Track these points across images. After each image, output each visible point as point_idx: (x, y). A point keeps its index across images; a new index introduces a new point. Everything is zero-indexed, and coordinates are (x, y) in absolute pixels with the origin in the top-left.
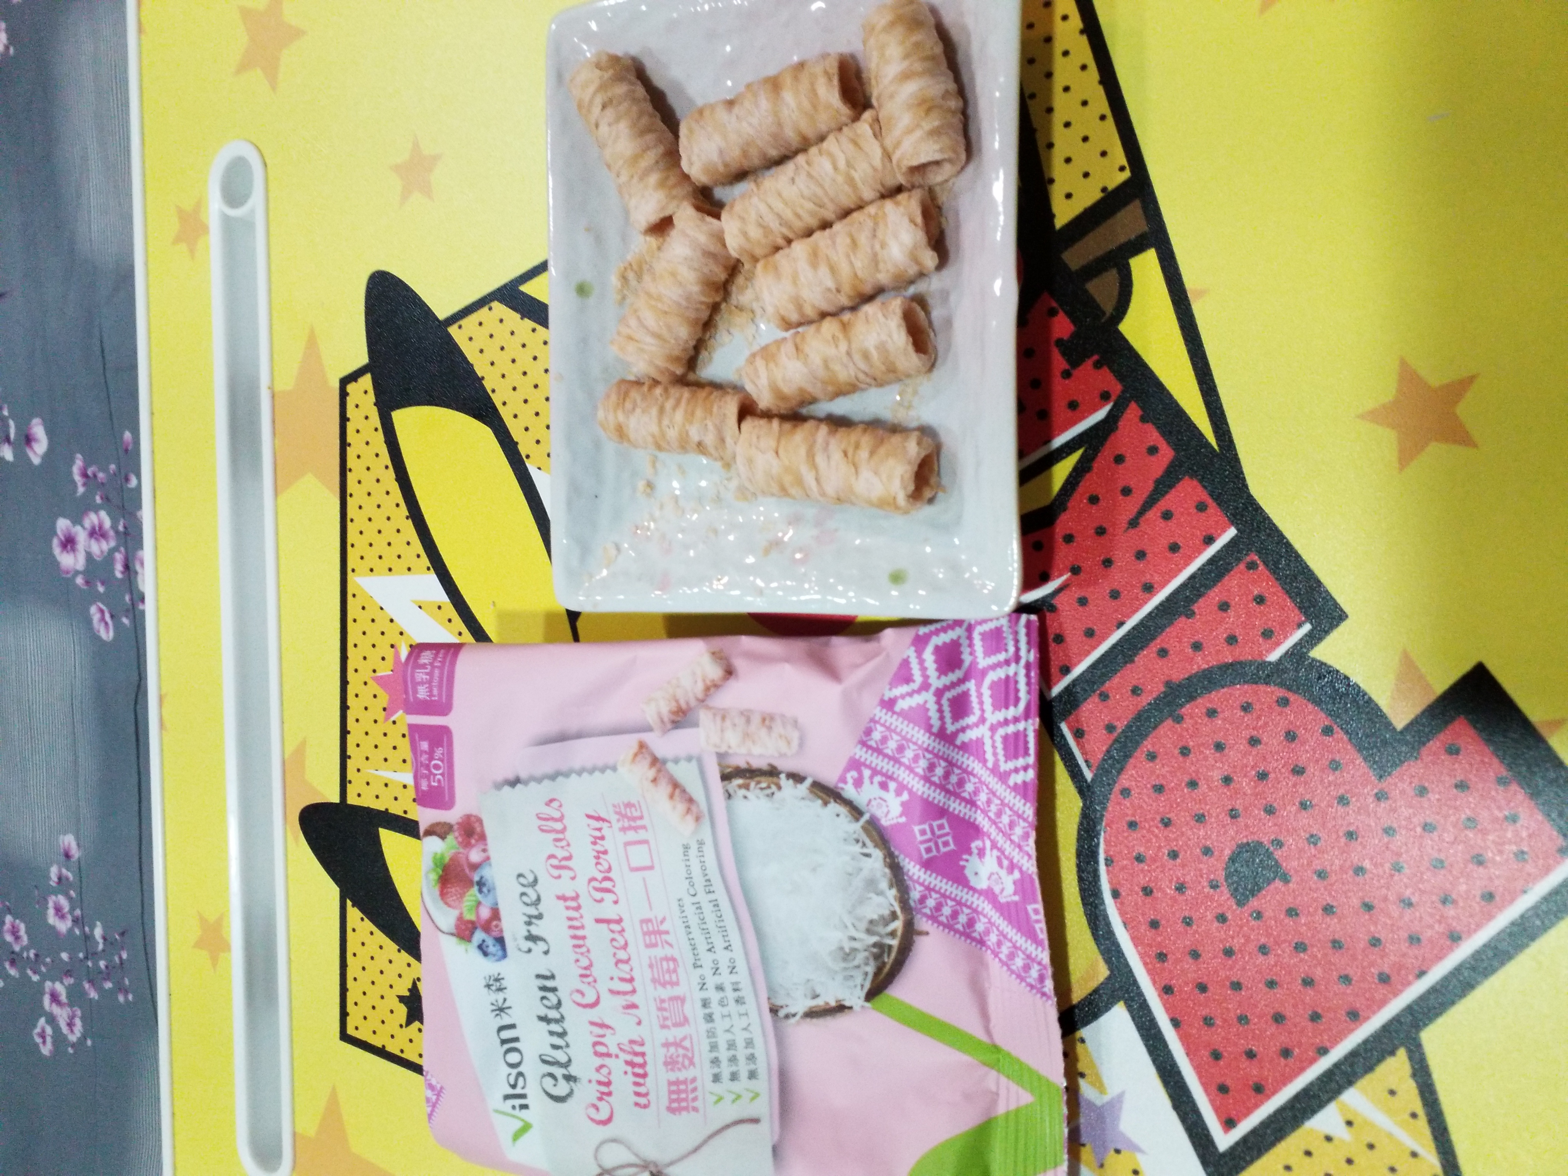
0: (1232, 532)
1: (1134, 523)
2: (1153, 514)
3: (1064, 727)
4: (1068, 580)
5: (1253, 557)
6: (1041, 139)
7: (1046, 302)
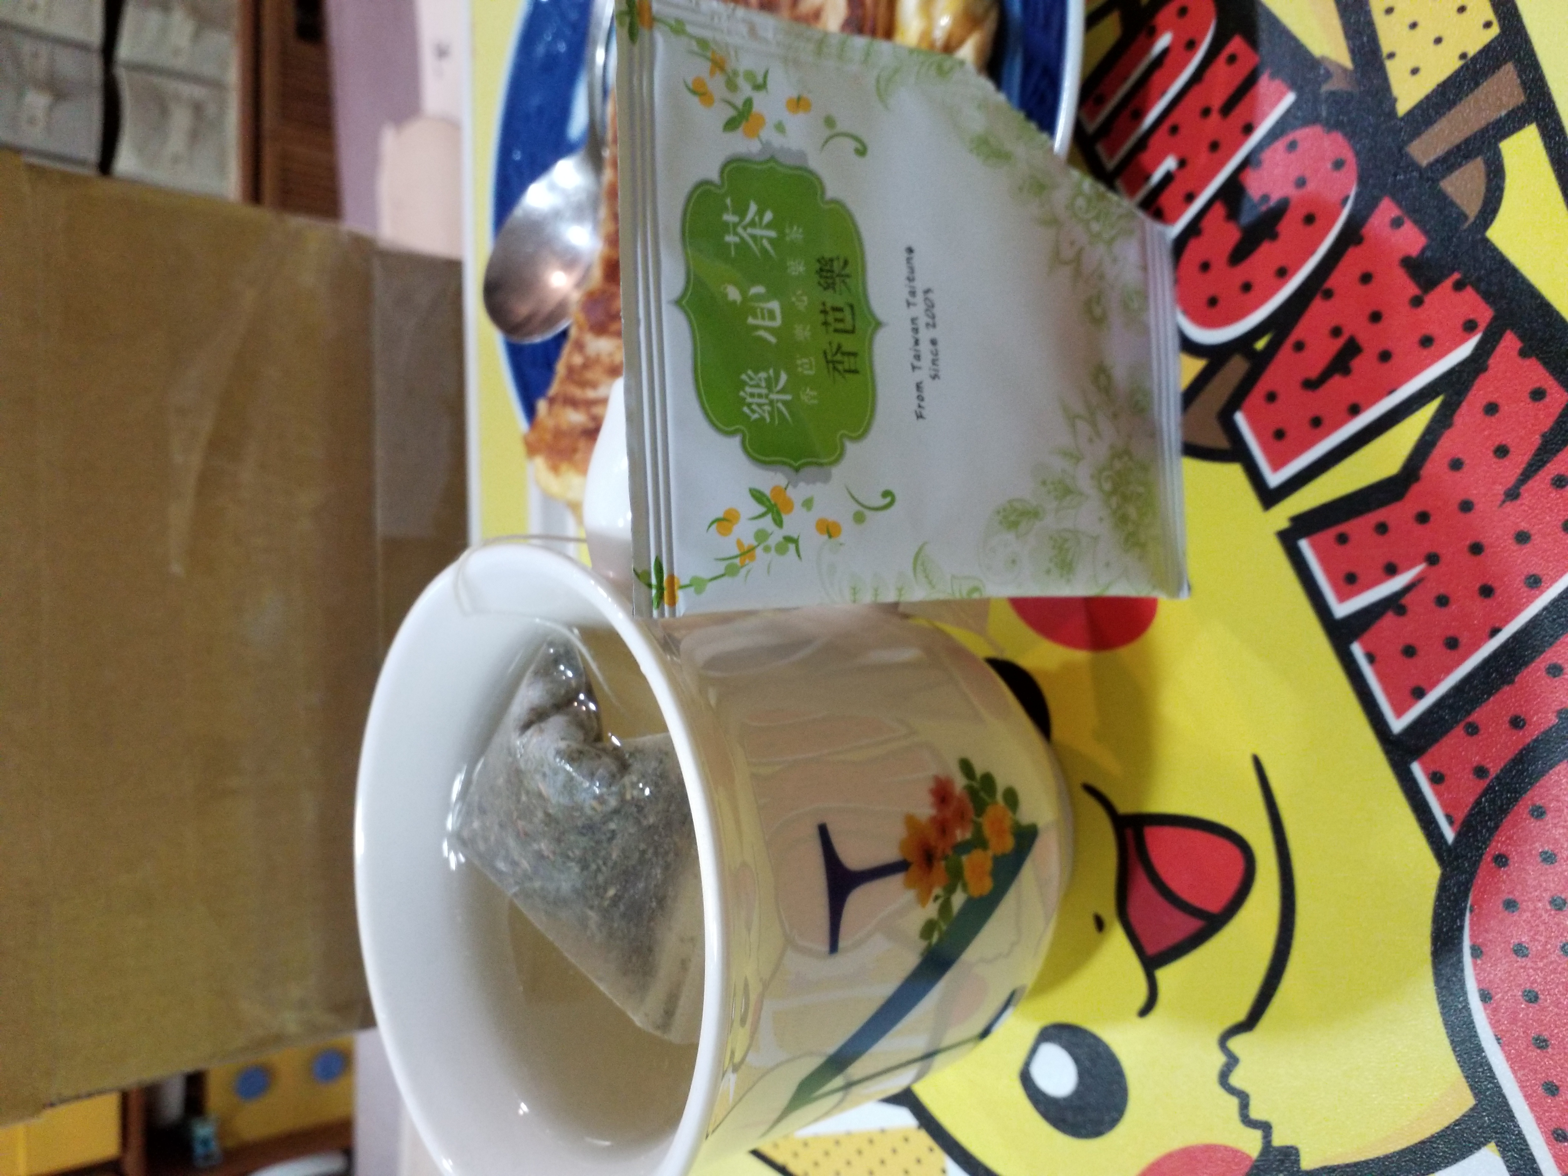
1: (1513, 494)
2: (1540, 482)
3: (1417, 769)
4: (1422, 572)
6: (1376, 4)
7: (1386, 210)
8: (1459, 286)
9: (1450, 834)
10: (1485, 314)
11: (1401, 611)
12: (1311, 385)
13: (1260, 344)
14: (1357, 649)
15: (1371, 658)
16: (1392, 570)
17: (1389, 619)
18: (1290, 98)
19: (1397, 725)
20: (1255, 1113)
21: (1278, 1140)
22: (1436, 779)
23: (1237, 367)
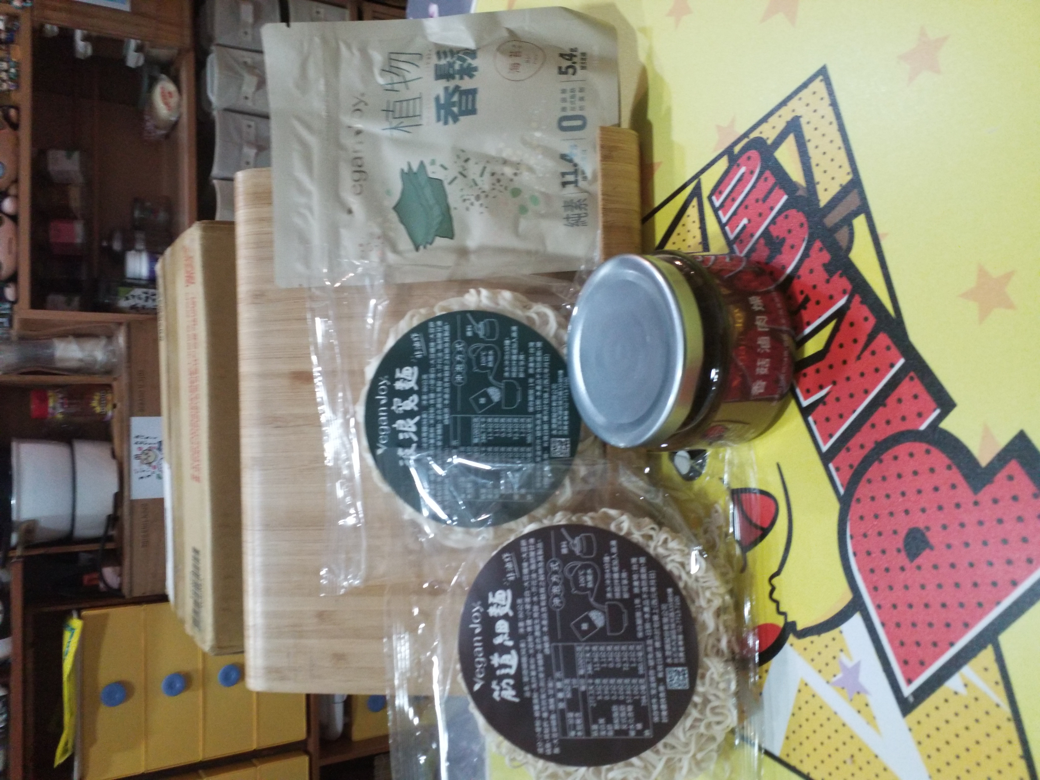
0: (902, 361)
1: (859, 358)
2: (867, 353)
3: (831, 466)
4: (831, 388)
5: (912, 374)
6: (813, 162)
7: (818, 244)
8: (841, 276)
9: (842, 491)
10: (849, 287)
11: (825, 404)
14: (810, 419)
15: (815, 422)
16: (821, 388)
17: (820, 407)
18: (785, 197)
19: (825, 448)
20: (782, 609)
21: (790, 619)
22: (837, 469)
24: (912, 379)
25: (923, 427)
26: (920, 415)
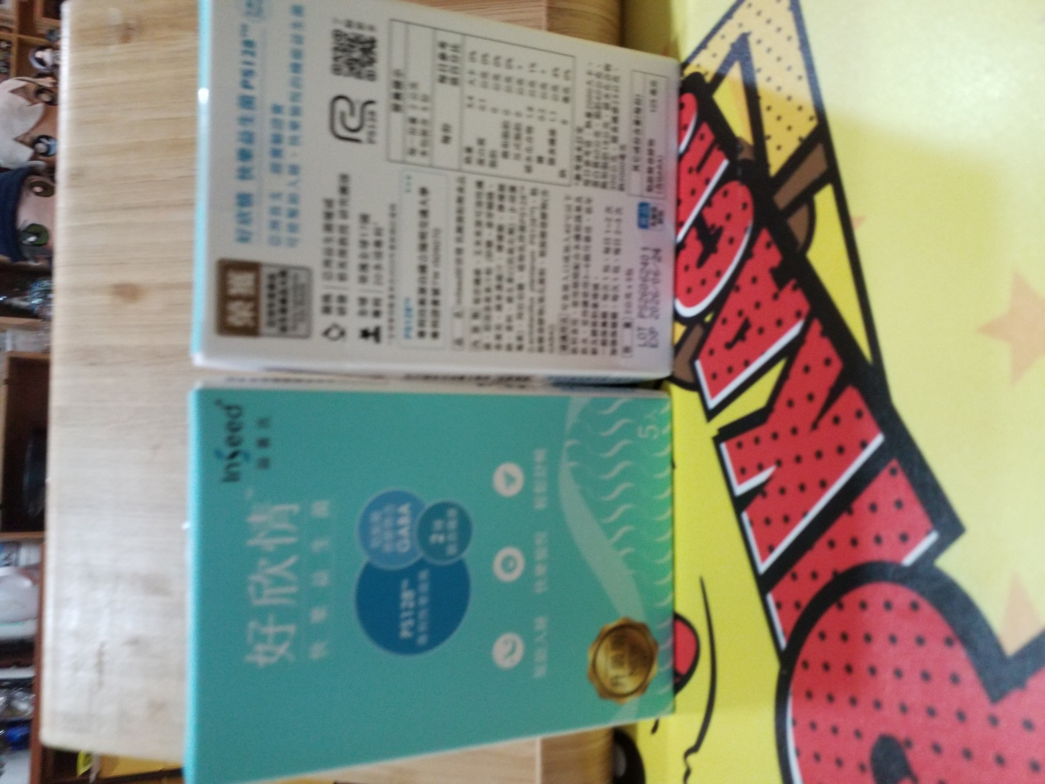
0: (879, 439)
1: (815, 426)
2: (828, 419)
3: (770, 598)
4: (774, 471)
5: (894, 463)
6: (764, 104)
7: (765, 236)
8: (795, 288)
9: (783, 643)
10: (805, 307)
11: (764, 495)
12: (729, 346)
13: (708, 318)
14: (745, 518)
15: (751, 523)
16: (761, 468)
17: (758, 501)
18: (725, 164)
19: (762, 567)
22: (779, 606)
23: (698, 332)
24: (893, 472)
25: (909, 560)
26: (904, 538)
